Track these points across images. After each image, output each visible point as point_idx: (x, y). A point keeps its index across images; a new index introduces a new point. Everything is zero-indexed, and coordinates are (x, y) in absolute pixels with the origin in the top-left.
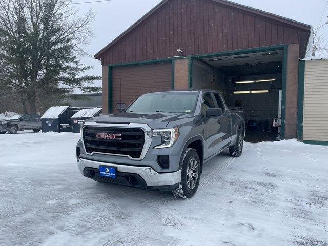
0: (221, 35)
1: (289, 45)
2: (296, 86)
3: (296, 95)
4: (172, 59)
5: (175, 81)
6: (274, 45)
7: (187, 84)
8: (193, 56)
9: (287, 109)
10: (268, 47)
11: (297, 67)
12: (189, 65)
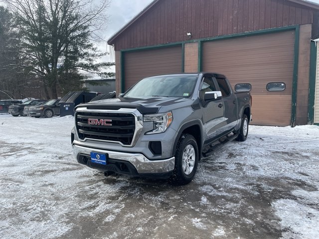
0: (231, 17)
1: (301, 26)
2: (308, 68)
3: (308, 76)
4: (183, 43)
5: (185, 64)
6: (286, 26)
7: (197, 68)
8: (203, 40)
9: (298, 91)
10: (280, 28)
11: (309, 48)
12: (199, 48)
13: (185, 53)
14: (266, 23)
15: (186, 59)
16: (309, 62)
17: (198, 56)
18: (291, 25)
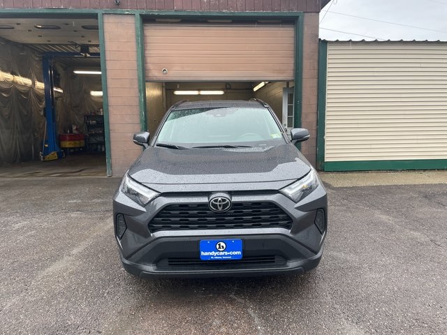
1: (306, 14)
2: (315, 81)
3: (316, 93)
4: (99, 12)
6: (285, 12)
7: (136, 68)
8: (144, 12)
9: (303, 116)
10: (276, 13)
11: (317, 51)
12: (136, 28)
13: (107, 36)
15: (109, 46)
16: (316, 71)
18: (292, 10)
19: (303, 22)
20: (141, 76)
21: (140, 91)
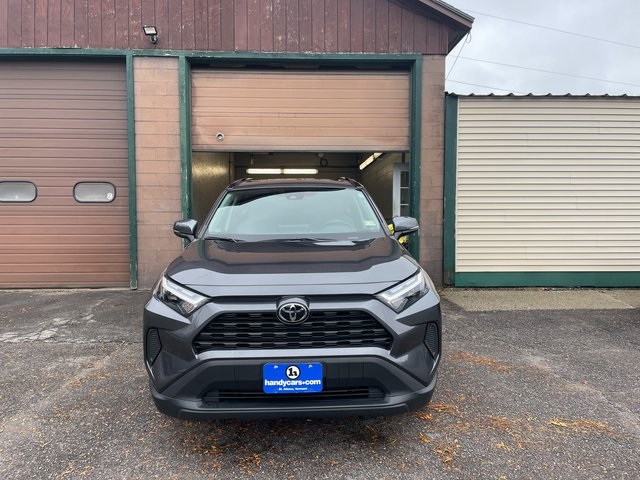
0: (269, 8)
1: (426, 57)
2: (440, 152)
3: (441, 171)
4: (128, 53)
5: (138, 118)
7: (177, 132)
8: (192, 54)
9: (423, 203)
10: (383, 56)
11: (442, 109)
12: (180, 76)
13: (138, 87)
14: (353, 40)
15: (140, 101)
16: (441, 139)
17: (176, 99)
18: (406, 51)
19: (421, 69)
20: (185, 144)
21: (182, 165)
